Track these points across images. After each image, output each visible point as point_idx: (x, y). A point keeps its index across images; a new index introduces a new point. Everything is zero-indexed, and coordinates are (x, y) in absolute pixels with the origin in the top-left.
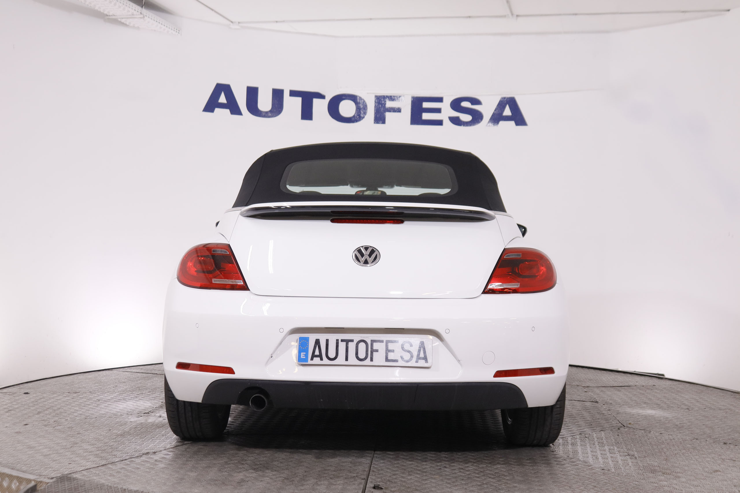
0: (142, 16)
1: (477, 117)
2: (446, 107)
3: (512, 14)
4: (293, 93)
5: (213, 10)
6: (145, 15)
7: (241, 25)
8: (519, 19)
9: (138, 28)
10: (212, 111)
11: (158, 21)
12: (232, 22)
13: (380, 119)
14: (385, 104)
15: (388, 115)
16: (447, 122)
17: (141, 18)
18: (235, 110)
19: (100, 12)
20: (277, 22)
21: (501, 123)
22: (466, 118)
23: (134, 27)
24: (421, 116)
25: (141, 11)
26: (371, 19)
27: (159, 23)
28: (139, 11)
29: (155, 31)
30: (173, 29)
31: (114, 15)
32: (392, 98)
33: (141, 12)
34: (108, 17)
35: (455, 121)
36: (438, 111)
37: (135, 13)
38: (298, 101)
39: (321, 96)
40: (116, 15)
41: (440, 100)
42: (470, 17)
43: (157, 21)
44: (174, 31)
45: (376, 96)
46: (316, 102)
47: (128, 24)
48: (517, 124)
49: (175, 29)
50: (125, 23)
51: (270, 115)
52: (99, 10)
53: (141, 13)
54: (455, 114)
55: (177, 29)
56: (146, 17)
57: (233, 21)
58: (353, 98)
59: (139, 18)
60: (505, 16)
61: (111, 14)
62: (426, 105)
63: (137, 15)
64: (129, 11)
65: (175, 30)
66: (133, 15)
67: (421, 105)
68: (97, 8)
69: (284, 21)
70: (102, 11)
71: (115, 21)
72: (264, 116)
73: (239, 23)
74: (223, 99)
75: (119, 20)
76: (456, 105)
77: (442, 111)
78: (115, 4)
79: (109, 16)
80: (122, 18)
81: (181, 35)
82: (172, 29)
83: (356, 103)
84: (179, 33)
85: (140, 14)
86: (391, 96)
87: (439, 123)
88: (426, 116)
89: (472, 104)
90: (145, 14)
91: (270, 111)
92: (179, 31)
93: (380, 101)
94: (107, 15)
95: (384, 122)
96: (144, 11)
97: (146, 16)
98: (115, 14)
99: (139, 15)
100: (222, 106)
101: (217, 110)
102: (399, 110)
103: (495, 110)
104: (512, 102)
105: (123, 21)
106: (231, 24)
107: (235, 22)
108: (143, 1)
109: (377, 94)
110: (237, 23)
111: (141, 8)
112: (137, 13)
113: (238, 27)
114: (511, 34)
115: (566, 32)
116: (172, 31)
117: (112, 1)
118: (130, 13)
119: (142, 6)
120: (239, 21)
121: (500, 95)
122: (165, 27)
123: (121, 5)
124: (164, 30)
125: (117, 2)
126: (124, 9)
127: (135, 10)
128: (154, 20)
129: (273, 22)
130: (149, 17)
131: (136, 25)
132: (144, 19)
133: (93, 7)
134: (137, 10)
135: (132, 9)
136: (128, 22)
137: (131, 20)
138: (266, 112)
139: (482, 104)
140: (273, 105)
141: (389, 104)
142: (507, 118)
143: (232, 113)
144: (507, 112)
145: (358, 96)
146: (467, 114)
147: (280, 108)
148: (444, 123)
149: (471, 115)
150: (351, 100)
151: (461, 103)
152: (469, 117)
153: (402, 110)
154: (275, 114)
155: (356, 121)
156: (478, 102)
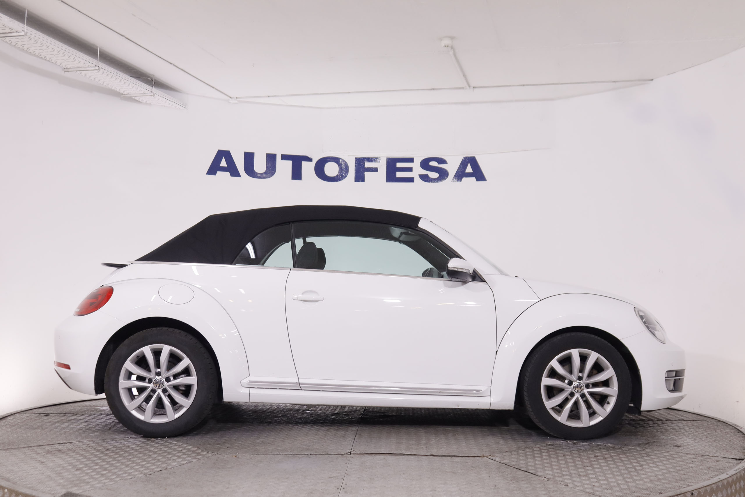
0: (152, 94)
1: (443, 174)
2: (416, 166)
3: (469, 86)
4: (285, 157)
5: (213, 87)
7: (238, 99)
8: (476, 90)
9: (150, 104)
10: (215, 174)
11: (167, 98)
13: (360, 177)
14: (364, 165)
15: (367, 174)
16: (417, 179)
17: (152, 96)
18: (234, 172)
19: (116, 91)
20: (269, 96)
21: (464, 179)
22: (434, 175)
23: (146, 104)
24: (395, 175)
26: (349, 93)
27: (168, 99)
28: (150, 90)
29: (164, 106)
30: (180, 105)
31: (129, 94)
32: (370, 160)
33: (151, 91)
34: (123, 96)
35: (425, 178)
36: (410, 169)
37: (146, 91)
38: (289, 163)
39: (310, 160)
40: (130, 94)
41: (411, 160)
42: (433, 89)
43: (165, 98)
45: (356, 158)
46: (304, 164)
47: (141, 101)
48: (478, 180)
49: (182, 104)
50: (138, 100)
51: (265, 176)
52: (115, 90)
53: (151, 92)
54: (424, 172)
57: (231, 96)
58: (336, 160)
59: (150, 95)
60: (463, 88)
62: (399, 165)
63: (148, 93)
64: (141, 90)
66: (145, 93)
67: (395, 165)
68: (113, 88)
69: (275, 96)
70: (118, 90)
71: (130, 99)
72: (260, 178)
73: (237, 98)
74: (223, 163)
75: (133, 98)
76: (425, 164)
77: (413, 169)
78: (129, 85)
79: (125, 94)
80: (136, 96)
81: (187, 109)
83: (339, 165)
84: (185, 108)
85: (150, 92)
86: (369, 158)
87: (411, 180)
88: (399, 174)
89: (439, 163)
90: (155, 93)
91: (265, 173)
93: (360, 162)
94: (123, 94)
95: (363, 180)
96: (155, 90)
97: (156, 94)
99: (150, 93)
100: (223, 169)
101: (219, 173)
102: (375, 170)
103: (459, 168)
104: (472, 161)
105: (137, 98)
106: (230, 99)
107: (233, 97)
108: (153, 81)
109: (357, 156)
110: (235, 98)
111: (151, 87)
112: (149, 92)
113: (237, 102)
114: (470, 103)
115: (517, 101)
116: (179, 106)
117: (125, 81)
118: (142, 92)
119: (152, 86)
120: (237, 97)
121: (462, 155)
122: (173, 103)
123: (134, 85)
124: (172, 105)
125: (130, 83)
126: (137, 89)
127: (146, 89)
128: (163, 97)
129: (266, 97)
130: (158, 95)
131: (148, 102)
132: (154, 97)
133: (110, 88)
134: (148, 89)
135: (143, 88)
136: (141, 99)
137: (143, 98)
138: (262, 174)
139: (447, 163)
140: (267, 167)
141: (367, 165)
142: (469, 175)
143: (232, 175)
144: (469, 169)
145: (341, 159)
146: (435, 172)
147: (273, 170)
148: (415, 180)
149: (438, 173)
150: (335, 162)
151: (429, 162)
152: (437, 175)
153: (379, 170)
154: (269, 176)
155: (339, 180)
156: (444, 162)
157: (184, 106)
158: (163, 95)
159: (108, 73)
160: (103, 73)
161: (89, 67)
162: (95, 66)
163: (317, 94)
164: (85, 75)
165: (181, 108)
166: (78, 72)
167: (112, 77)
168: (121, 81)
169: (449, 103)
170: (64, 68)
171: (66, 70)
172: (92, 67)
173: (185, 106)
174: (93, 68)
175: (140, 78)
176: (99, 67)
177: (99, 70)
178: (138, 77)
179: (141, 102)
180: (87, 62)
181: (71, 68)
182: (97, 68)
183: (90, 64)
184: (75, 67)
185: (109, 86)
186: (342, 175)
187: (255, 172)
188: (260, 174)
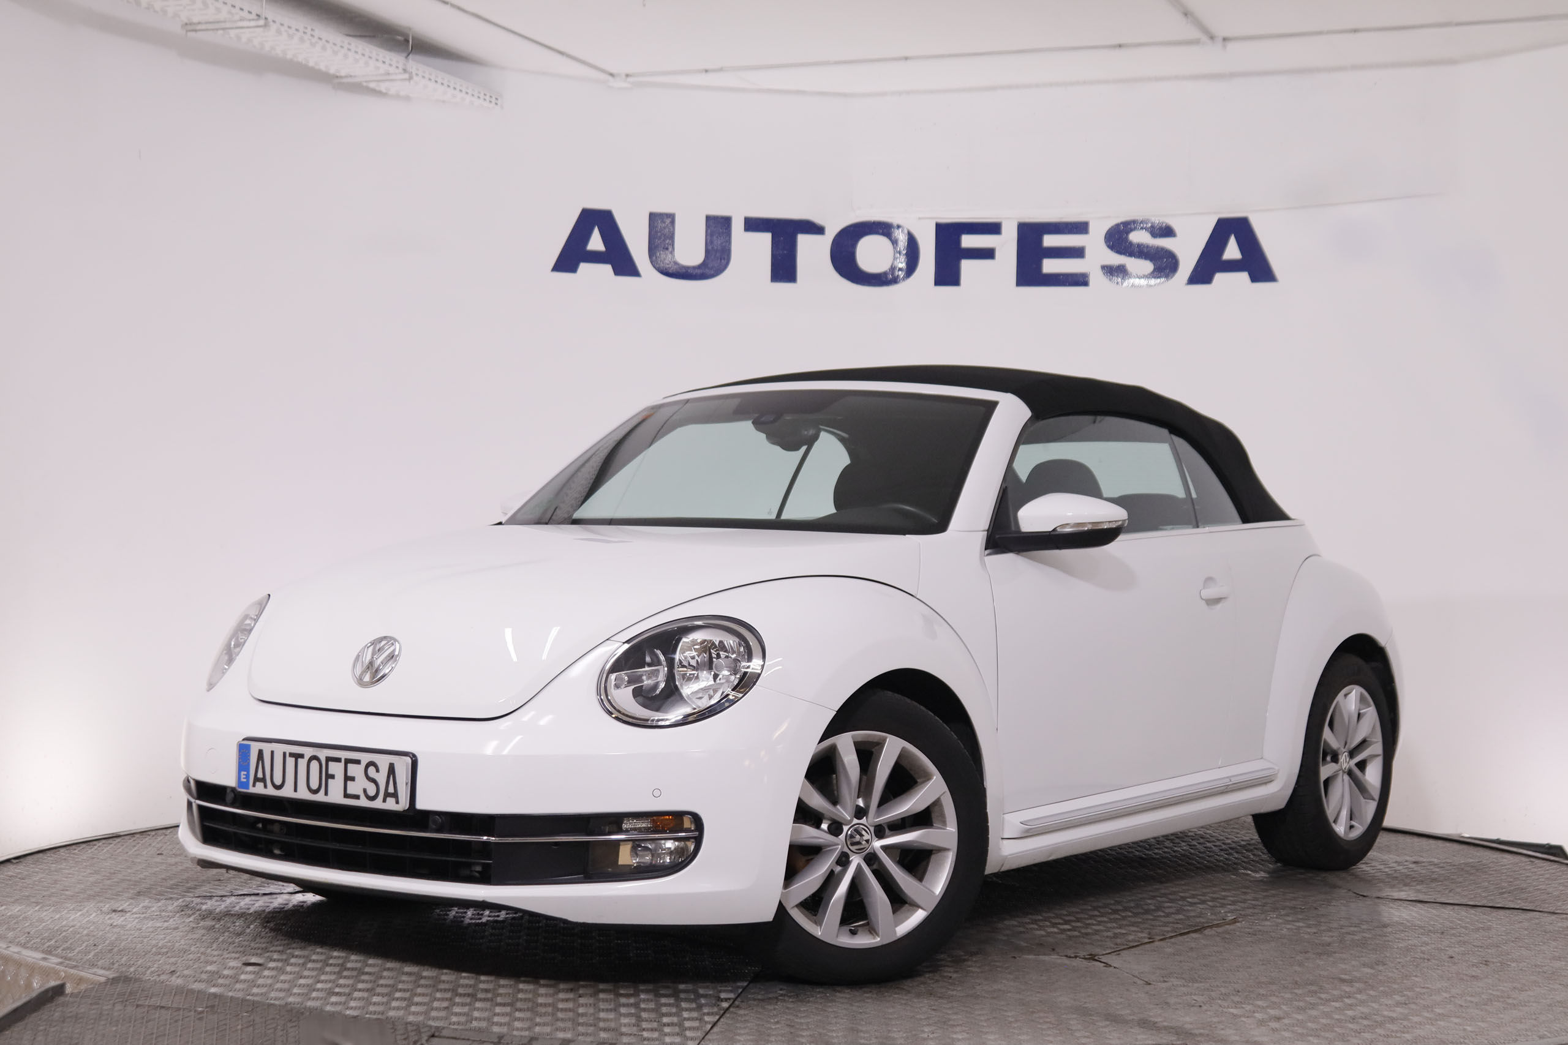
0: (406, 76)
2: (1094, 243)
3: (1212, 38)
4: (753, 225)
6: (414, 74)
7: (630, 79)
8: (1230, 46)
9: (407, 98)
10: (573, 269)
11: (446, 83)
12: (612, 75)
13: (947, 275)
14: (960, 241)
15: (968, 267)
16: (1097, 278)
17: (405, 79)
18: (624, 265)
19: (320, 71)
20: (706, 71)
21: (1219, 277)
22: (1141, 266)
23: (397, 97)
24: (1039, 266)
25: (405, 64)
26: (906, 58)
27: (449, 86)
28: (401, 66)
29: (444, 102)
30: (482, 96)
31: (351, 76)
32: (973, 229)
33: (404, 67)
34: (336, 81)
35: (1115, 274)
36: (1077, 253)
37: (392, 70)
38: (765, 239)
39: (818, 230)
40: (355, 76)
41: (1080, 228)
42: (1120, 46)
43: (442, 84)
44: (485, 100)
45: (937, 225)
46: (804, 241)
47: (384, 91)
48: (1254, 279)
49: (488, 96)
50: (377, 89)
51: (702, 272)
52: (317, 67)
53: (405, 71)
54: (1116, 259)
55: (491, 97)
56: (415, 78)
57: (611, 72)
58: (883, 229)
59: (402, 80)
60: (1196, 42)
61: (343, 73)
62: (1050, 241)
63: (396, 74)
64: (378, 67)
65: (488, 98)
66: (389, 74)
67: (1041, 241)
68: (311, 64)
69: (721, 70)
70: (323, 69)
71: (356, 88)
72: (690, 278)
73: (627, 76)
74: (596, 243)
75: (365, 84)
76: (1118, 239)
77: (1087, 252)
78: (346, 56)
79: (341, 77)
80: (371, 81)
81: (502, 108)
82: (479, 97)
83: (895, 242)
84: (496, 104)
85: (402, 71)
86: (970, 224)
87: (1079, 280)
88: (1050, 266)
89: (1155, 236)
90: (414, 72)
91: (704, 265)
92: (497, 99)
93: (949, 234)
94: (337, 77)
95: (957, 282)
96: (415, 64)
97: (417, 75)
98: (352, 74)
99: (401, 73)
100: (595, 258)
101: (584, 267)
102: (987, 254)
103: (1204, 249)
104: (1242, 229)
105: (372, 85)
106: (610, 78)
107: (619, 75)
108: (408, 41)
109: (939, 218)
110: (624, 77)
111: (404, 58)
112: (397, 71)
113: (627, 85)
114: (1232, 75)
115: (1355, 67)
116: (481, 101)
117: (336, 48)
118: (382, 71)
119: (405, 55)
120: (628, 72)
121: (1215, 213)
122: (463, 95)
123: (358, 57)
124: (463, 99)
125: (349, 52)
126: (367, 64)
127: (390, 65)
128: (436, 82)
129: (700, 71)
130: (423, 77)
131: (402, 93)
132: (412, 82)
133: (303, 62)
134: (394, 64)
135: (384, 62)
136: (383, 87)
137: (387, 84)
138: (694, 268)
139: (1175, 236)
140: (707, 251)
141: (968, 241)
142: (1232, 266)
143: (618, 272)
144: (1232, 251)
145: (899, 227)
146: (1142, 258)
147: (724, 259)
148: (1092, 280)
149: (1151, 261)
150: (883, 234)
151: (1128, 233)
152: (1147, 266)
153: (997, 254)
154: (712, 272)
155: (895, 281)
156: (1167, 232)
157: (493, 100)
158: (437, 77)
159: (291, 32)
160: (279, 32)
161: (241, 20)
162: (256, 17)
163: (827, 63)
164: (239, 38)
165: (486, 104)
166: (220, 32)
167: (302, 40)
168: (324, 48)
169: (1177, 78)
170: (186, 24)
171: (190, 27)
172: (250, 20)
173: (495, 98)
174: (253, 23)
175: (374, 37)
176: (266, 19)
177: (266, 25)
178: (370, 37)
179: (385, 94)
180: (237, 10)
181: (199, 23)
182: (261, 22)
183: (245, 14)
184: (211, 20)
185: (301, 58)
186: (900, 269)
187: (676, 263)
188: (688, 268)
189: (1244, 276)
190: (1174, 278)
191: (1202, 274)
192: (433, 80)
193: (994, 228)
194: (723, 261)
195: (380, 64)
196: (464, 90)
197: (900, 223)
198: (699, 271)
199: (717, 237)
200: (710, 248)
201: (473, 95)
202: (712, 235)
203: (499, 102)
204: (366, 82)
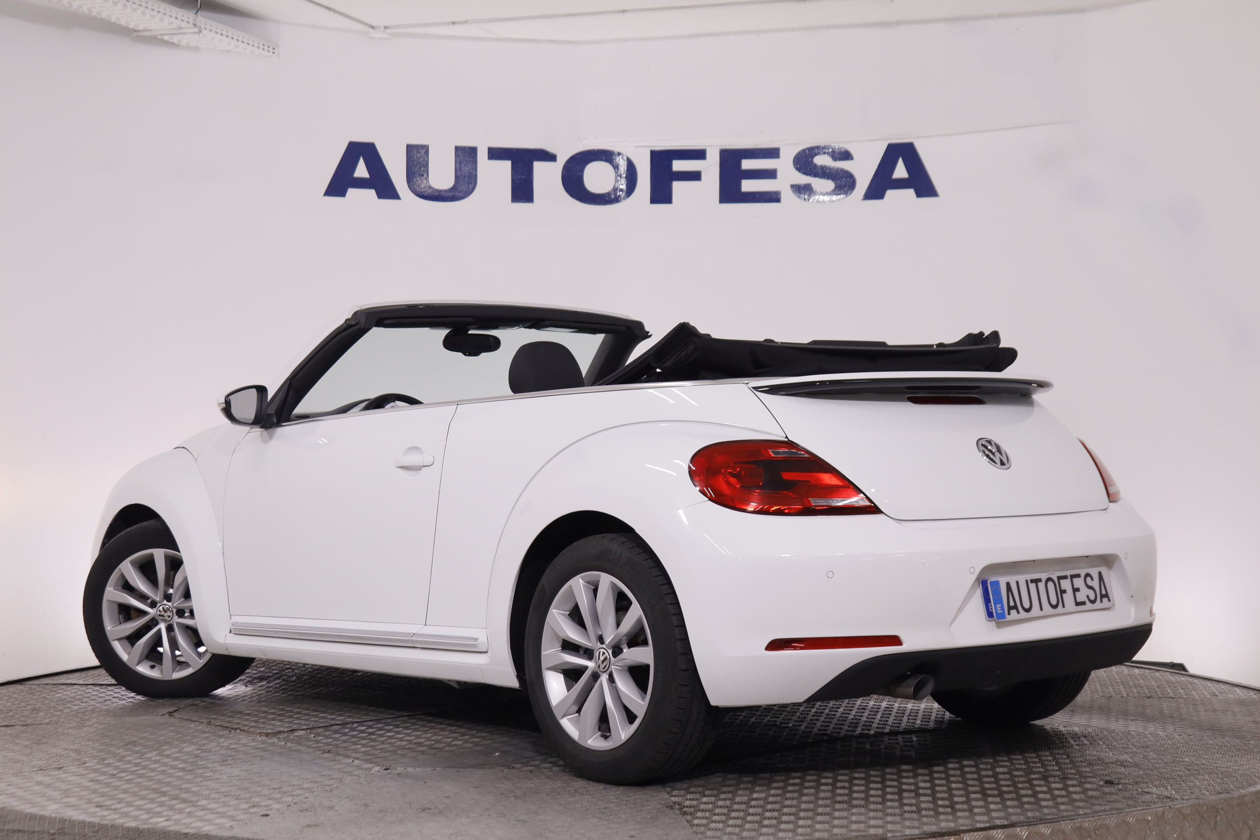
0: (196, 30)
1: (844, 183)
2: (785, 166)
4: (495, 154)
5: (330, 9)
6: (202, 27)
7: (388, 31)
9: (196, 49)
10: (343, 194)
11: (230, 35)
12: (372, 27)
13: (661, 195)
14: (671, 166)
15: (678, 187)
16: (787, 195)
17: (195, 33)
18: (386, 190)
19: (120, 25)
20: (454, 23)
21: (890, 193)
22: (824, 185)
23: (188, 48)
24: (739, 186)
25: (195, 20)
26: (624, 11)
27: (232, 38)
28: (191, 21)
29: (228, 51)
30: (261, 47)
31: (148, 30)
32: (682, 155)
33: (194, 22)
34: (135, 34)
35: (803, 192)
36: (771, 174)
37: (183, 25)
38: (506, 166)
39: (551, 157)
40: (151, 30)
41: (773, 153)
43: (227, 36)
44: (264, 49)
45: (651, 152)
46: (539, 168)
47: (176, 42)
48: (919, 194)
49: (266, 46)
50: (171, 41)
52: (118, 23)
53: (195, 25)
54: (803, 179)
55: (269, 47)
56: (204, 31)
57: (373, 25)
58: (606, 156)
59: (192, 33)
61: (141, 28)
62: (747, 164)
63: (187, 28)
64: (172, 23)
65: (266, 48)
67: (740, 164)
68: (113, 20)
69: (466, 22)
70: (124, 24)
71: (153, 40)
72: (442, 200)
73: (386, 27)
74: (361, 171)
75: (160, 37)
76: (804, 162)
77: (779, 174)
78: (144, 13)
79: (139, 31)
80: (165, 34)
81: (279, 56)
82: (258, 48)
83: (616, 167)
84: (273, 53)
85: (192, 26)
86: (680, 151)
87: (773, 197)
88: (747, 186)
89: (835, 159)
90: (203, 26)
91: (454, 188)
92: (274, 49)
93: (661, 160)
94: (136, 31)
95: (669, 200)
96: (202, 19)
97: (205, 28)
98: (149, 28)
99: (190, 28)
100: (361, 184)
101: (351, 191)
102: (695, 176)
103: (877, 170)
105: (166, 38)
106: (371, 30)
107: (378, 27)
108: (198, 1)
109: (653, 146)
110: (383, 28)
111: (194, 15)
112: (188, 26)
113: (385, 36)
114: (898, 23)
115: (1000, 16)
116: (261, 51)
117: (135, 6)
118: (175, 26)
119: (195, 12)
120: (386, 25)
121: (886, 139)
122: (245, 45)
123: (154, 13)
124: (245, 49)
125: (146, 10)
126: (162, 20)
127: (182, 20)
128: (222, 34)
129: (448, 24)
130: (211, 30)
131: (192, 45)
132: (201, 34)
133: (107, 19)
134: (186, 19)
135: (176, 18)
136: (175, 39)
137: (179, 36)
138: (446, 191)
139: (852, 159)
140: (457, 177)
141: (678, 165)
142: (900, 184)
143: (380, 196)
144: (900, 171)
145: (619, 154)
146: (825, 178)
147: (471, 183)
148: (783, 197)
149: (833, 180)
150: (606, 161)
151: (813, 157)
152: (830, 185)
153: (703, 176)
154: (461, 195)
155: (617, 200)
156: (846, 156)
157: (271, 50)
158: (222, 30)
163: (557, 16)
165: (265, 53)
168: (125, 7)
169: (852, 26)
173: (272, 48)
179: (178, 45)
185: (104, 15)
186: (621, 190)
187: (430, 187)
188: (441, 191)
189: (911, 192)
190: (852, 194)
191: (876, 191)
192: (219, 33)
193: (699, 154)
194: (470, 185)
195: (173, 20)
196: (246, 42)
197: (621, 151)
198: (450, 194)
199: (465, 165)
200: (459, 174)
201: (253, 46)
202: (460, 164)
203: (276, 51)
204: (161, 35)
